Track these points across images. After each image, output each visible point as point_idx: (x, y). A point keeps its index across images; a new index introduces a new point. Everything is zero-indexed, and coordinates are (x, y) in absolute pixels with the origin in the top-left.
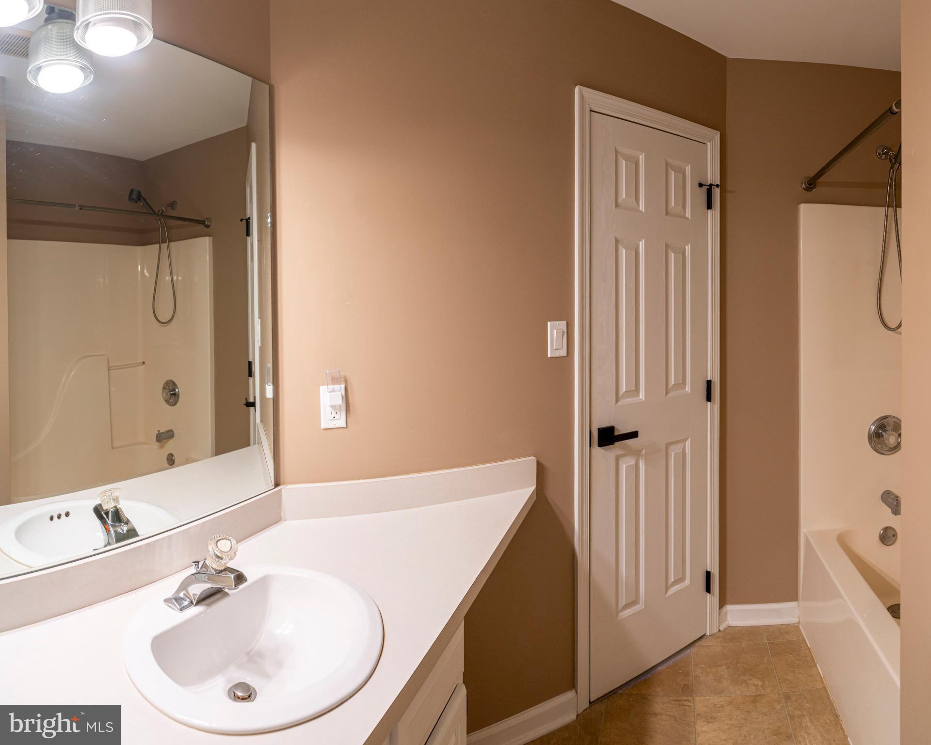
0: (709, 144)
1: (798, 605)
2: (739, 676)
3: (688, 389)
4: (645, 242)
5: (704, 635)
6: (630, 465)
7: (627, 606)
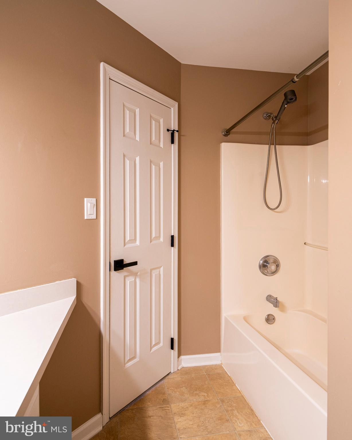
0: (172, 109)
1: (221, 354)
2: (194, 392)
3: (162, 239)
4: (139, 158)
5: (170, 373)
6: (132, 281)
7: (130, 360)
